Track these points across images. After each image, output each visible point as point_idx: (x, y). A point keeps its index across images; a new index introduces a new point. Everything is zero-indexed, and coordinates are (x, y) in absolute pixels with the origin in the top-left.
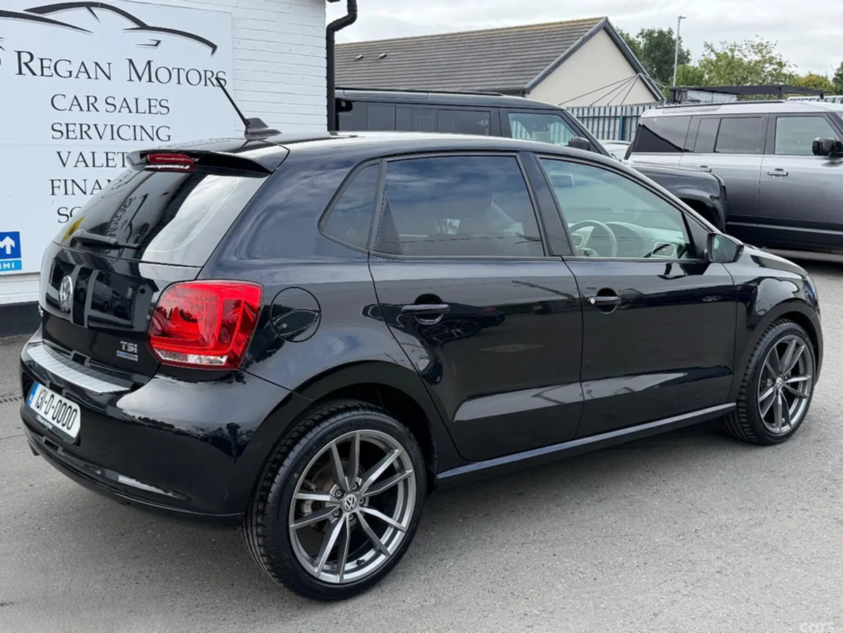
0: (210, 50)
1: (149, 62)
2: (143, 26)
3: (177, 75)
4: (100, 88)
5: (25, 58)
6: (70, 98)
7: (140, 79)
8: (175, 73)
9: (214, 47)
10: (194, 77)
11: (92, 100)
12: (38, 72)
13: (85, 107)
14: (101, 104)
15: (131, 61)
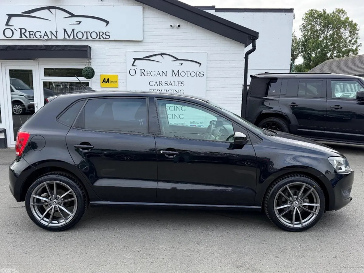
0: (199, 65)
1: (179, 70)
2: (177, 59)
3: (188, 74)
4: (163, 79)
5: (143, 71)
6: (155, 82)
7: (176, 75)
8: (187, 73)
9: (200, 64)
10: (193, 74)
11: (161, 82)
12: (146, 75)
13: (159, 85)
14: (163, 84)
15: (173, 70)
